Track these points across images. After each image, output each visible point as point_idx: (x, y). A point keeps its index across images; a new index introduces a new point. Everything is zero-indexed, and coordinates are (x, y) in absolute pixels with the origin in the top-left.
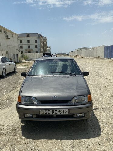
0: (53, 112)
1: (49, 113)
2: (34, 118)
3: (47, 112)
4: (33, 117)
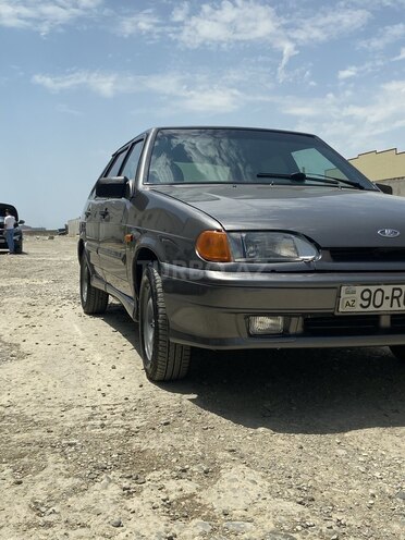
0: (397, 298)
1: (378, 303)
2: (296, 335)
3: (369, 299)
4: (292, 330)
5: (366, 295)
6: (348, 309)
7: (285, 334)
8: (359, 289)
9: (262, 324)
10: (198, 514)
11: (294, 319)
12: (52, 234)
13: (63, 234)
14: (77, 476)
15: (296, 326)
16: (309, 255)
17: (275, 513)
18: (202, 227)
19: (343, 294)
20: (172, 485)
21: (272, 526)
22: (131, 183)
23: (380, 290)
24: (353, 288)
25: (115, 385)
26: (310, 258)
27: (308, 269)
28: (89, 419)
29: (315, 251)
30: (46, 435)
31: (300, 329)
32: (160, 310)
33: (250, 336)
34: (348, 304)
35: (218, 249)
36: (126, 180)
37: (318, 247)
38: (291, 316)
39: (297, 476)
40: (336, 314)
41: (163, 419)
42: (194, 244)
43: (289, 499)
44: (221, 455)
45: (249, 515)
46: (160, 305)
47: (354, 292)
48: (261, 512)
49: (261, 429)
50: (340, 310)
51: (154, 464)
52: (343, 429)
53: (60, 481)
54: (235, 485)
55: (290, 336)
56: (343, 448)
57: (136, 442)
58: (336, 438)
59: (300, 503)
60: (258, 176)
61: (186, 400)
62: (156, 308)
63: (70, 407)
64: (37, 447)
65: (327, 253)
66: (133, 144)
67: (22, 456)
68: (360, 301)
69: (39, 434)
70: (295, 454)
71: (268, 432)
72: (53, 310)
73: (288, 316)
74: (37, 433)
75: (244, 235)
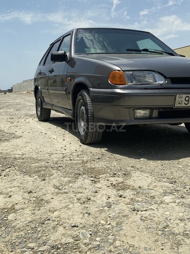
5: (187, 99)
6: (179, 105)
7: (150, 117)
8: (184, 96)
9: (140, 113)
10: (128, 188)
11: (155, 111)
12: (5, 92)
13: (10, 92)
14: (69, 177)
15: (155, 114)
16: (161, 81)
17: (162, 187)
18: (111, 70)
19: (177, 99)
20: (112, 179)
21: (162, 191)
22: (68, 54)
23: (188, 96)
24: (182, 95)
25: (68, 146)
26: (162, 82)
27: (161, 87)
28: (63, 158)
29: (164, 79)
30: (47, 164)
31: (157, 115)
32: (89, 111)
33: (135, 119)
34: (179, 103)
35: (119, 79)
36: (65, 53)
37: (165, 77)
38: (153, 109)
39: (165, 175)
40: (174, 108)
41: (97, 157)
42: (108, 77)
43: (165, 182)
44: (129, 169)
45: (150, 187)
46: (89, 108)
47: (182, 98)
48: (155, 186)
49: (142, 159)
50: (176, 106)
51: (100, 172)
52: (178, 158)
53: (62, 178)
54: (140, 178)
55: (152, 118)
56: (180, 165)
57: (89, 165)
58: (176, 162)
59: (171, 183)
60: (127, 50)
61: (104, 150)
62: (87, 110)
63: (52, 154)
64: (45, 168)
65: (169, 80)
66: (64, 38)
67: (40, 171)
68: (184, 102)
69: (43, 163)
70: (161, 167)
71: (146, 160)
72: (23, 120)
73: (152, 109)
74: (42, 163)
75: (131, 72)
